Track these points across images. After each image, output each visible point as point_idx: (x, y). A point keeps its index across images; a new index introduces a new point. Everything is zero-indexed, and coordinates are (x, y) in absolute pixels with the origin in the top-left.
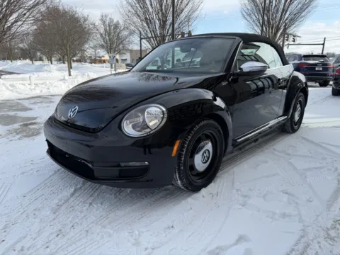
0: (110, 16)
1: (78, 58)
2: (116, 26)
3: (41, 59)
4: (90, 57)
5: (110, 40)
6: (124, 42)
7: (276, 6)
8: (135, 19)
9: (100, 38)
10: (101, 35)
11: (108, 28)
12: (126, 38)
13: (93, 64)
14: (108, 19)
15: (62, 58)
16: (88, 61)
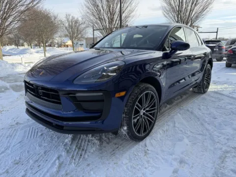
0: (72, 15)
1: (49, 44)
2: (76, 22)
3: (23, 45)
4: (58, 43)
5: (72, 31)
6: (82, 33)
7: (185, 8)
8: (92, 18)
9: (66, 30)
10: (66, 28)
11: (71, 23)
12: (84, 29)
13: (60, 48)
14: (71, 17)
15: (38, 44)
16: (56, 46)
